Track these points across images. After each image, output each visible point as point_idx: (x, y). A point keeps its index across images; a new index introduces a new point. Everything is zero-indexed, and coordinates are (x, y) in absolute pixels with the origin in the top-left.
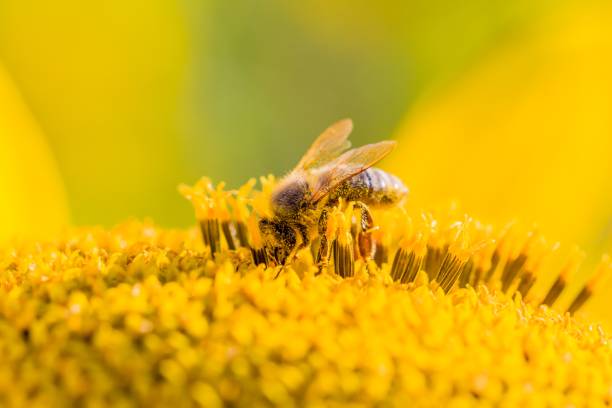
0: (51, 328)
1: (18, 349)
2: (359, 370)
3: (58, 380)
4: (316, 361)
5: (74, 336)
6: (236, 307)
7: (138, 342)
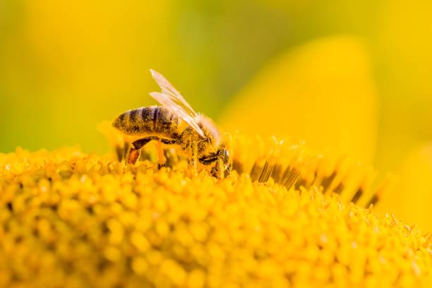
0: (28, 201)
1: (5, 214)
2: (241, 228)
3: (36, 233)
4: (213, 222)
5: (43, 206)
6: (154, 189)
7: (90, 210)
